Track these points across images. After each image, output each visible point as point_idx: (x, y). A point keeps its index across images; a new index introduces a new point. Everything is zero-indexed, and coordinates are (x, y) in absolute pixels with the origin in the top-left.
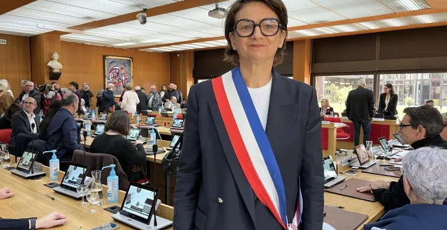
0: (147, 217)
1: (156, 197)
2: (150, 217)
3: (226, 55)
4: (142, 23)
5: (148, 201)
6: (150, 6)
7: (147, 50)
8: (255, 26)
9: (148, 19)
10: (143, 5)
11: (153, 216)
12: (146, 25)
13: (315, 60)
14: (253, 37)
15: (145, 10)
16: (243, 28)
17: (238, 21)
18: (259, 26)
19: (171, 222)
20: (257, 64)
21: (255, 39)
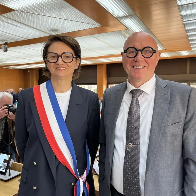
0: (4, 171)
1: (10, 159)
2: (6, 171)
3: (43, 72)
4: (4, 51)
5: (5, 161)
6: (9, 41)
7: (9, 68)
8: (58, 56)
9: (8, 49)
10: (5, 40)
11: (8, 170)
12: (7, 52)
13: (109, 76)
14: (57, 63)
15: (6, 44)
16: (52, 57)
17: (48, 53)
18: (61, 56)
19: (20, 173)
20: (61, 80)
21: (58, 65)
